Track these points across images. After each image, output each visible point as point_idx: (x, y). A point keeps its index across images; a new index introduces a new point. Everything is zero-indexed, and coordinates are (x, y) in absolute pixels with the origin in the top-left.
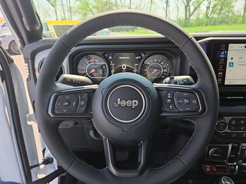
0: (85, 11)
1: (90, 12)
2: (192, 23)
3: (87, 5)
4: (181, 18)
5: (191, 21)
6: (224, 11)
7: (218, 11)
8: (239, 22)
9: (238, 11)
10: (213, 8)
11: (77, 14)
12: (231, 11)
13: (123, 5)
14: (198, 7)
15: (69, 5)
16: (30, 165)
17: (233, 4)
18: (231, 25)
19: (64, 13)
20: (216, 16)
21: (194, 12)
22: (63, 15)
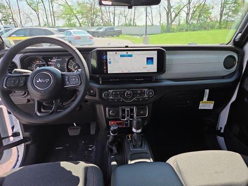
0: (69, 16)
1: (74, 17)
2: (174, 29)
3: (72, 10)
4: (164, 24)
5: (173, 27)
6: (203, 17)
7: (197, 17)
8: (216, 27)
9: (215, 17)
10: (192, 14)
11: (61, 19)
12: (209, 17)
13: (108, 11)
14: (178, 13)
15: (51, 10)
16: (2, 137)
17: (210, 11)
18: (208, 30)
19: (47, 18)
20: (195, 22)
21: (175, 18)
22: (45, 19)
